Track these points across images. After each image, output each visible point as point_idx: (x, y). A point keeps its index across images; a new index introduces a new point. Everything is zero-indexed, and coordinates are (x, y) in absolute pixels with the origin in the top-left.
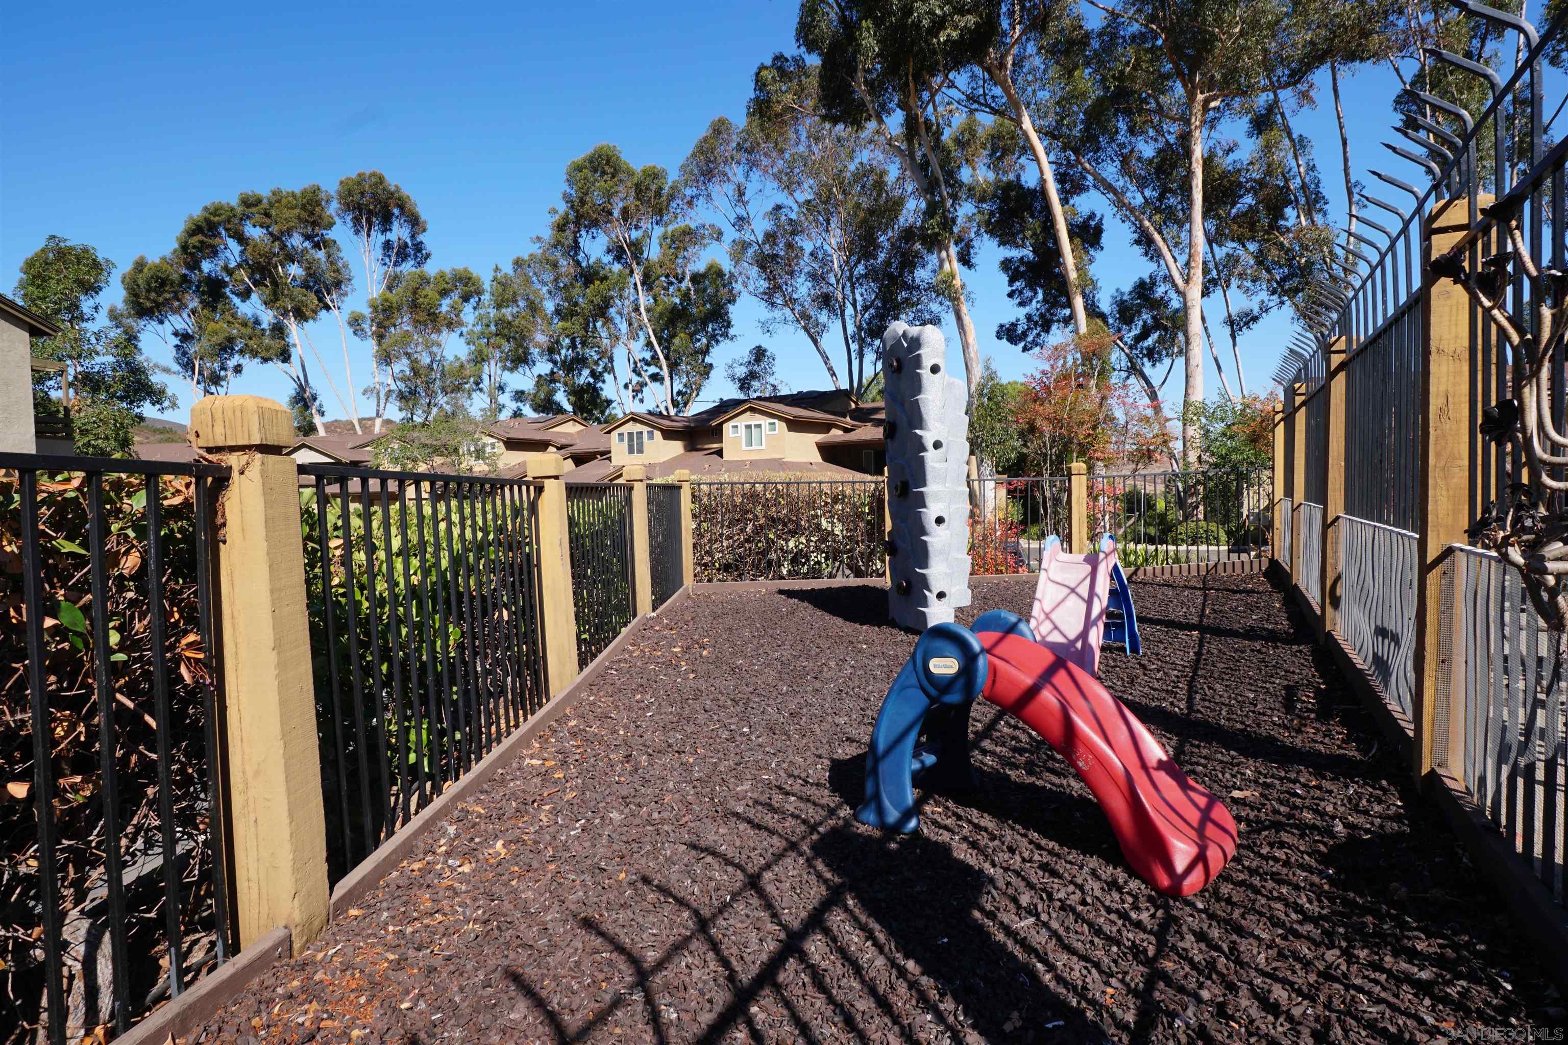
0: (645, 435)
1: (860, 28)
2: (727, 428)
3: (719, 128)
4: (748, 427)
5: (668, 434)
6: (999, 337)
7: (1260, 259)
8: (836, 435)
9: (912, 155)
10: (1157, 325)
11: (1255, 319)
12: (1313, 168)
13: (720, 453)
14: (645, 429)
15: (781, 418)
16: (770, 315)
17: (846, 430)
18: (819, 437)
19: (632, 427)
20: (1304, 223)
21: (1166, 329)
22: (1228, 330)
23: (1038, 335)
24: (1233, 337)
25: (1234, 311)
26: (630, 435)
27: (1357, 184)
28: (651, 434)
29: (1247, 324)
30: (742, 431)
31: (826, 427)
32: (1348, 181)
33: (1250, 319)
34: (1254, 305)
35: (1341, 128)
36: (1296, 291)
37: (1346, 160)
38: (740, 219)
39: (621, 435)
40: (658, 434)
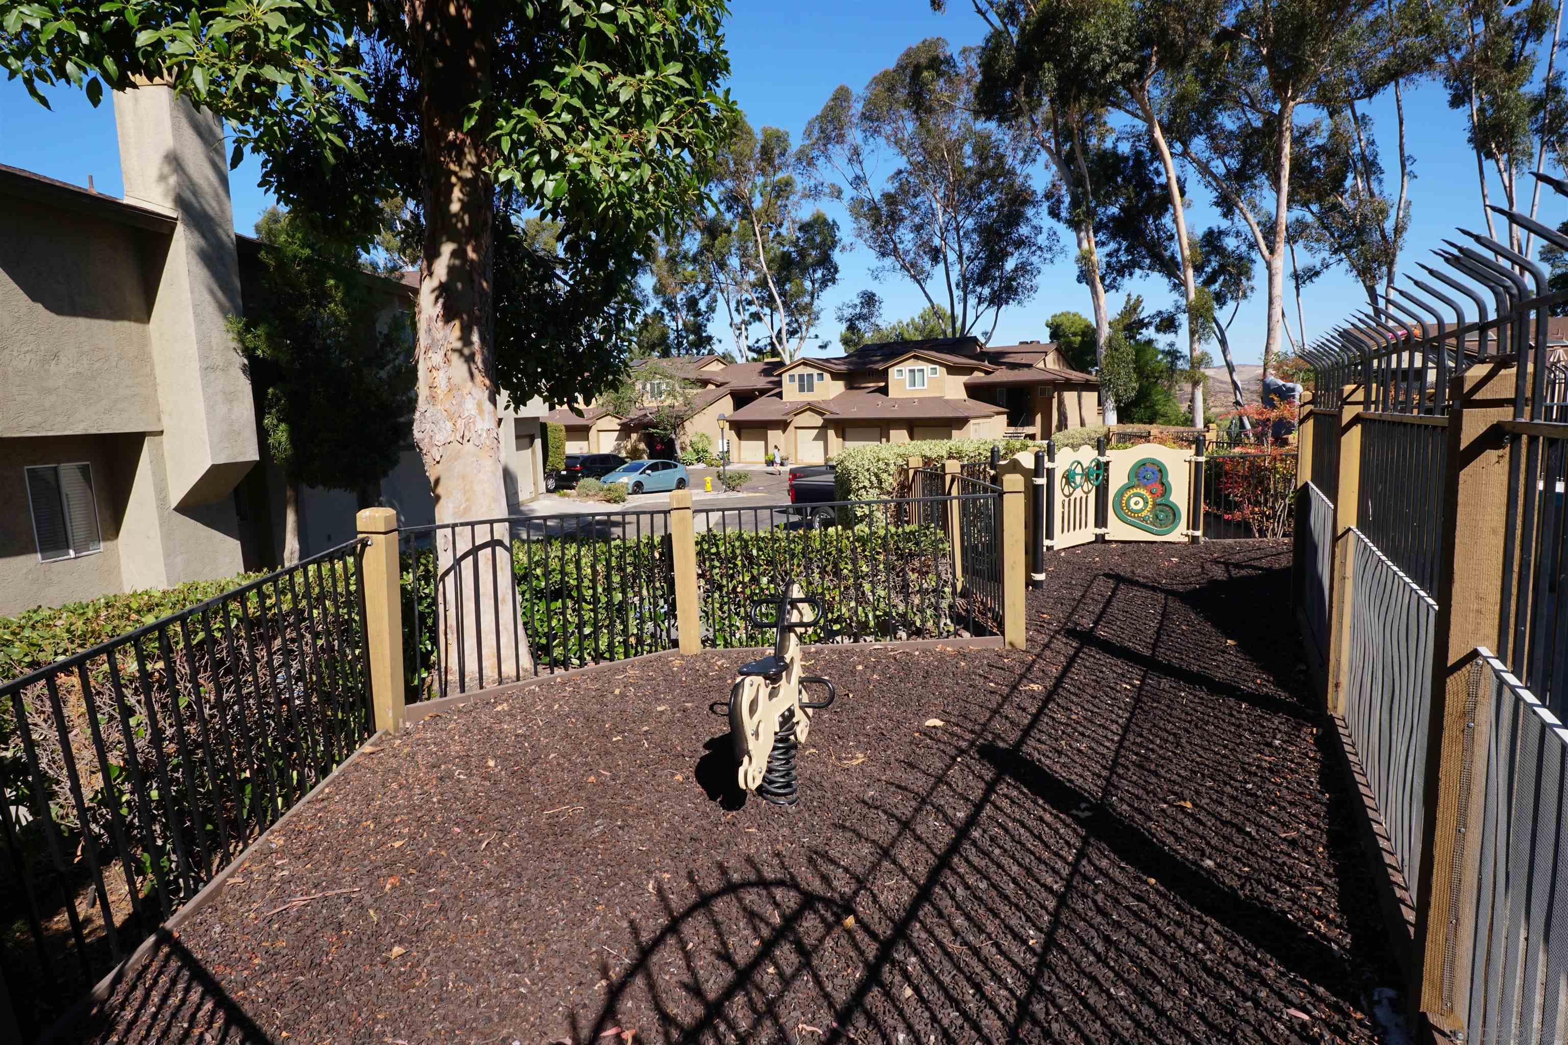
0: (815, 377)
1: (1041, 68)
2: (893, 373)
3: (842, 97)
4: (912, 371)
5: (836, 376)
6: (1079, 281)
7: (1321, 218)
8: (978, 376)
9: (1059, 152)
10: (1222, 269)
11: (1317, 274)
12: (1373, 143)
13: (884, 391)
14: (815, 372)
15: (941, 364)
16: (880, 264)
17: (987, 373)
18: (964, 379)
19: (802, 370)
20: (1360, 186)
21: (1230, 274)
22: (1293, 283)
23: (1115, 279)
24: (1297, 288)
25: (1300, 267)
26: (801, 377)
27: (1410, 157)
28: (821, 376)
29: (1310, 278)
30: (906, 374)
31: (969, 370)
32: (1402, 155)
33: (1313, 274)
34: (1315, 261)
35: (1399, 108)
36: (1351, 246)
37: (1401, 137)
38: (857, 177)
39: (792, 377)
40: (827, 376)
